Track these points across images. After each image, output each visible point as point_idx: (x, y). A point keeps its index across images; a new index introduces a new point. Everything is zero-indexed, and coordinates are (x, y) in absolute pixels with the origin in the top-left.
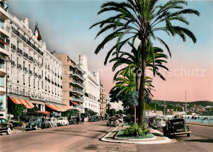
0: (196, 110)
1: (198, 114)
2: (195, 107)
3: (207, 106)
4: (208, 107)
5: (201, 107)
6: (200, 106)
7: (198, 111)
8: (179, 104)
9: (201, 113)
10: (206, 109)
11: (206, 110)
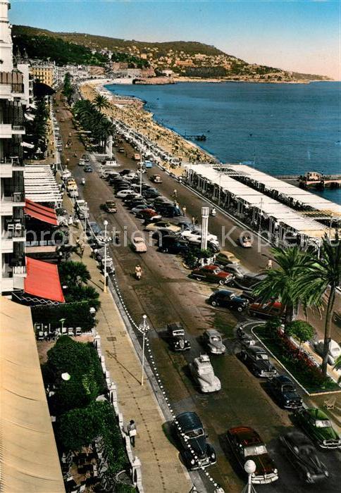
0: (173, 62)
1: (178, 72)
2: (172, 56)
3: (196, 55)
4: (199, 56)
5: (185, 55)
6: (182, 52)
7: (178, 65)
8: (135, 48)
9: (184, 71)
10: (194, 61)
11: (195, 64)
